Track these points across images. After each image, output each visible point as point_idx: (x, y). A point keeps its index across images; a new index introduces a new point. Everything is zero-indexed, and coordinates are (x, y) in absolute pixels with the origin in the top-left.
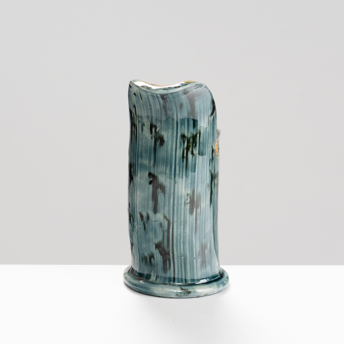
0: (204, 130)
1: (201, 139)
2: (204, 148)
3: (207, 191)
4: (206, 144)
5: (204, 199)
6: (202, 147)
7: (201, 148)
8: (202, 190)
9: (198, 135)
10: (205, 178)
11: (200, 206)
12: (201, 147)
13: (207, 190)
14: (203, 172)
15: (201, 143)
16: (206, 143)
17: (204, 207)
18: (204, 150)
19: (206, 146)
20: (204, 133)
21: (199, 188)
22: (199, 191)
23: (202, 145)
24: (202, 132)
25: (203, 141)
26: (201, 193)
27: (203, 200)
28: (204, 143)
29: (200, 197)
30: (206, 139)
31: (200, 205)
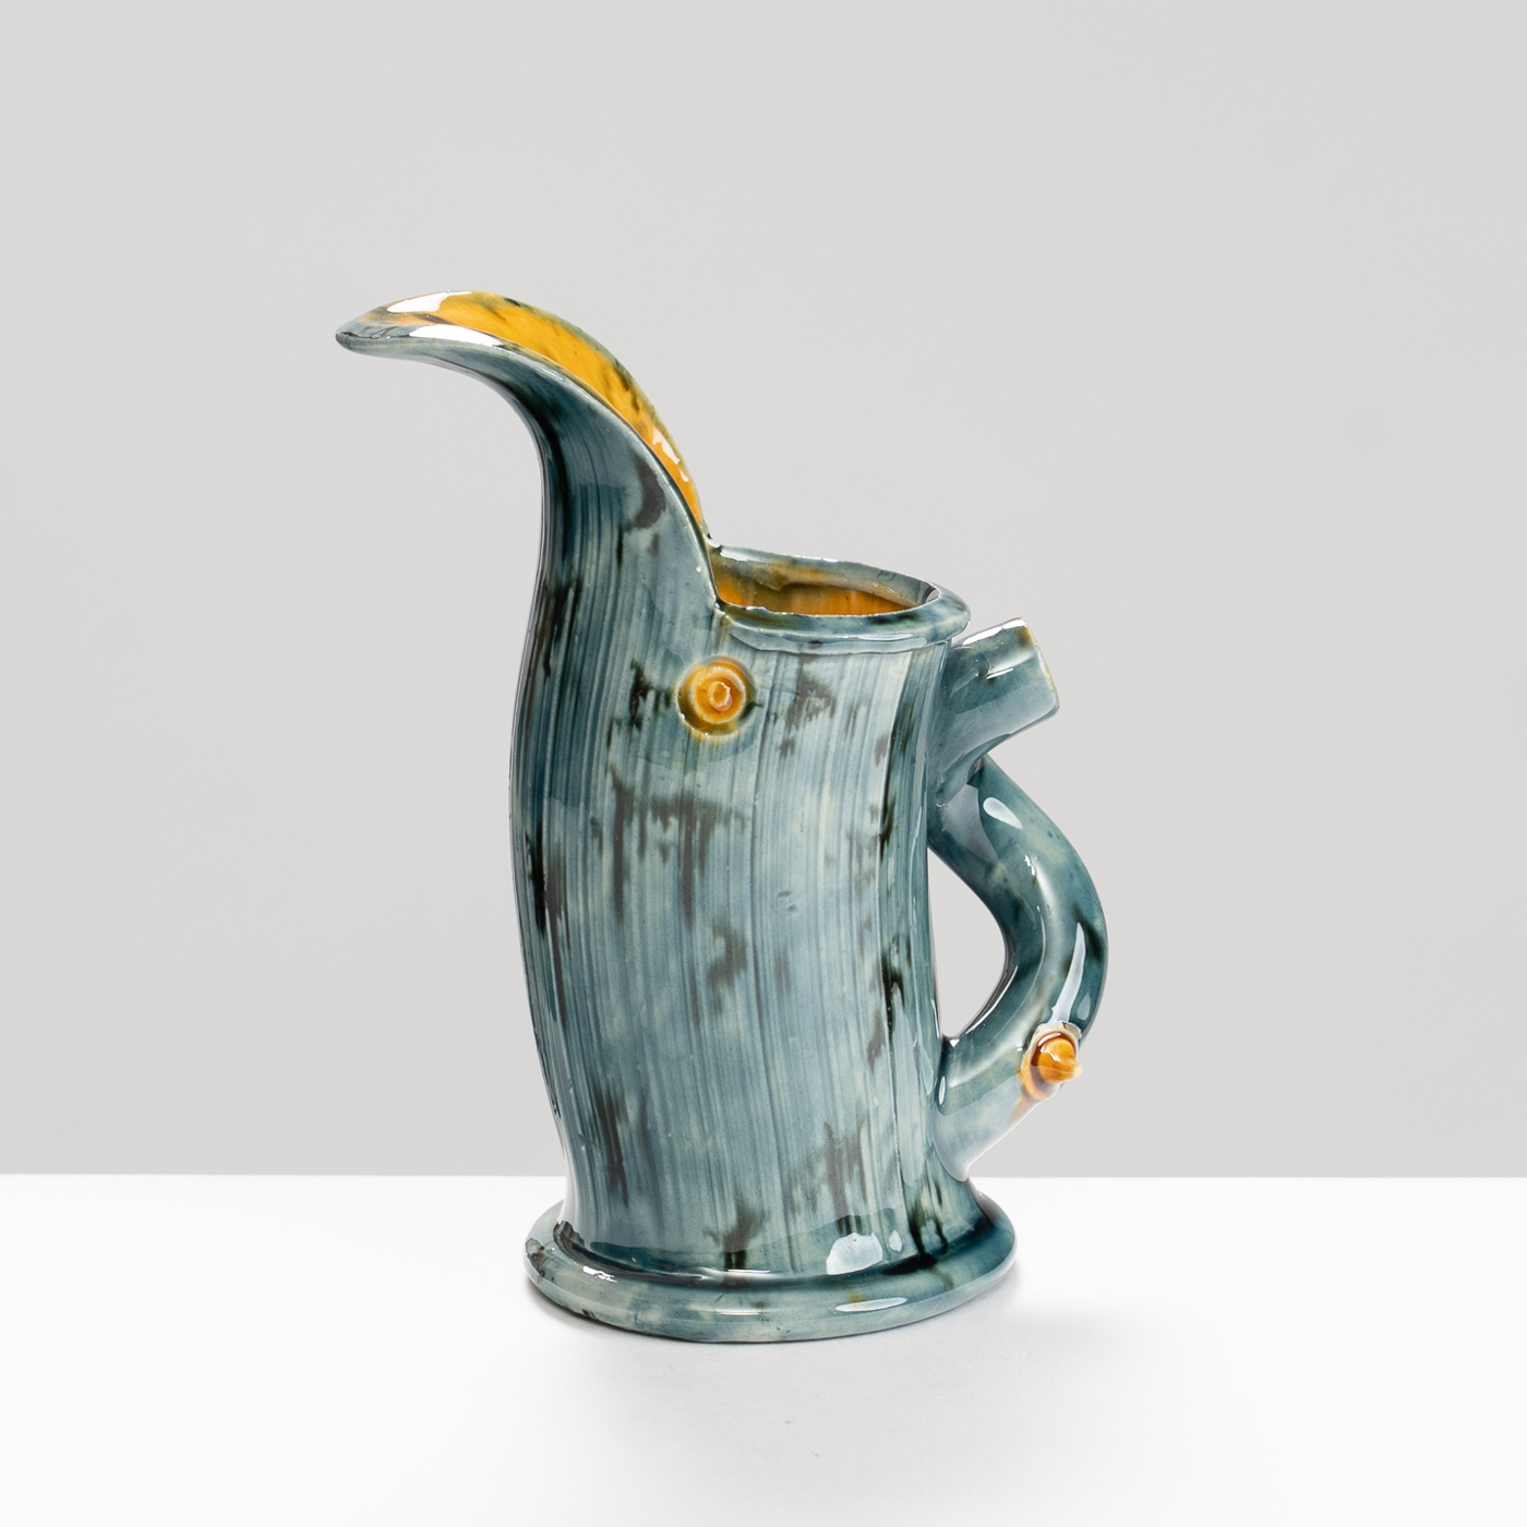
0: (599, 579)
1: (580, 615)
2: (587, 657)
3: (590, 853)
4: (599, 645)
5: (580, 885)
6: (581, 651)
7: (577, 653)
8: (568, 839)
9: (571, 594)
10: (580, 789)
11: (562, 907)
12: (575, 651)
13: (590, 846)
14: (573, 762)
15: (579, 631)
16: (597, 637)
17: (578, 915)
18: (586, 668)
19: (598, 651)
20: (595, 592)
21: (558, 828)
22: (556, 839)
23: (580, 641)
24: (588, 584)
25: (586, 623)
26: (565, 848)
27: (572, 883)
28: (590, 638)
29: (562, 870)
30: (603, 620)
31: (563, 902)
